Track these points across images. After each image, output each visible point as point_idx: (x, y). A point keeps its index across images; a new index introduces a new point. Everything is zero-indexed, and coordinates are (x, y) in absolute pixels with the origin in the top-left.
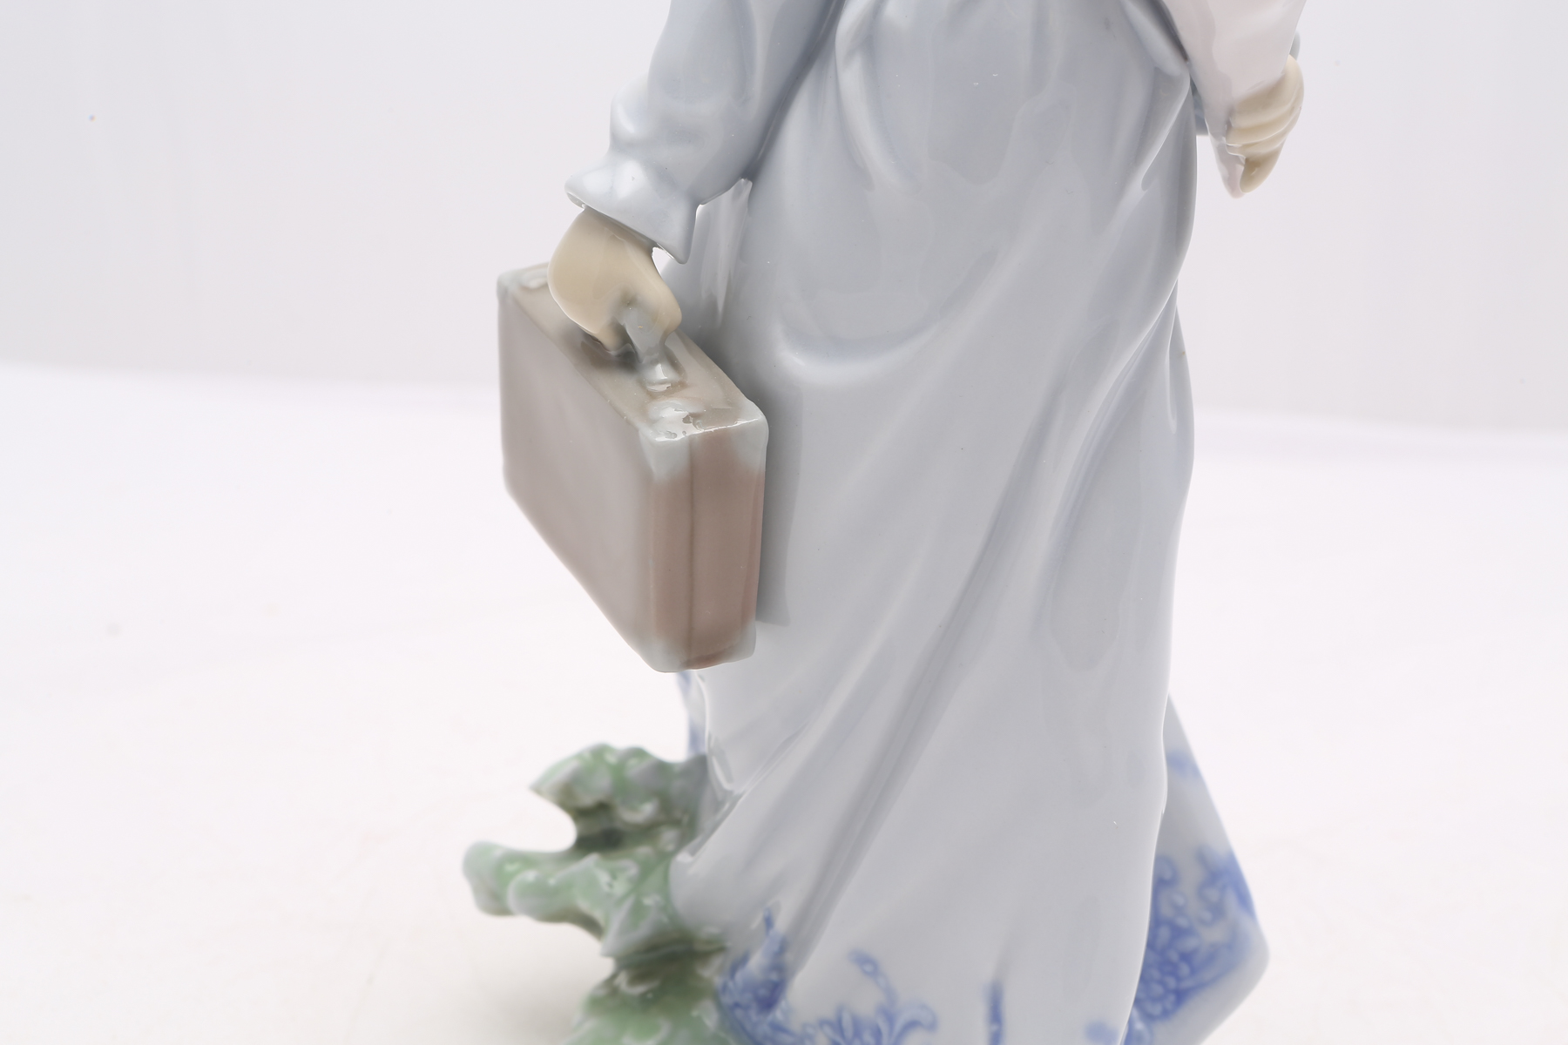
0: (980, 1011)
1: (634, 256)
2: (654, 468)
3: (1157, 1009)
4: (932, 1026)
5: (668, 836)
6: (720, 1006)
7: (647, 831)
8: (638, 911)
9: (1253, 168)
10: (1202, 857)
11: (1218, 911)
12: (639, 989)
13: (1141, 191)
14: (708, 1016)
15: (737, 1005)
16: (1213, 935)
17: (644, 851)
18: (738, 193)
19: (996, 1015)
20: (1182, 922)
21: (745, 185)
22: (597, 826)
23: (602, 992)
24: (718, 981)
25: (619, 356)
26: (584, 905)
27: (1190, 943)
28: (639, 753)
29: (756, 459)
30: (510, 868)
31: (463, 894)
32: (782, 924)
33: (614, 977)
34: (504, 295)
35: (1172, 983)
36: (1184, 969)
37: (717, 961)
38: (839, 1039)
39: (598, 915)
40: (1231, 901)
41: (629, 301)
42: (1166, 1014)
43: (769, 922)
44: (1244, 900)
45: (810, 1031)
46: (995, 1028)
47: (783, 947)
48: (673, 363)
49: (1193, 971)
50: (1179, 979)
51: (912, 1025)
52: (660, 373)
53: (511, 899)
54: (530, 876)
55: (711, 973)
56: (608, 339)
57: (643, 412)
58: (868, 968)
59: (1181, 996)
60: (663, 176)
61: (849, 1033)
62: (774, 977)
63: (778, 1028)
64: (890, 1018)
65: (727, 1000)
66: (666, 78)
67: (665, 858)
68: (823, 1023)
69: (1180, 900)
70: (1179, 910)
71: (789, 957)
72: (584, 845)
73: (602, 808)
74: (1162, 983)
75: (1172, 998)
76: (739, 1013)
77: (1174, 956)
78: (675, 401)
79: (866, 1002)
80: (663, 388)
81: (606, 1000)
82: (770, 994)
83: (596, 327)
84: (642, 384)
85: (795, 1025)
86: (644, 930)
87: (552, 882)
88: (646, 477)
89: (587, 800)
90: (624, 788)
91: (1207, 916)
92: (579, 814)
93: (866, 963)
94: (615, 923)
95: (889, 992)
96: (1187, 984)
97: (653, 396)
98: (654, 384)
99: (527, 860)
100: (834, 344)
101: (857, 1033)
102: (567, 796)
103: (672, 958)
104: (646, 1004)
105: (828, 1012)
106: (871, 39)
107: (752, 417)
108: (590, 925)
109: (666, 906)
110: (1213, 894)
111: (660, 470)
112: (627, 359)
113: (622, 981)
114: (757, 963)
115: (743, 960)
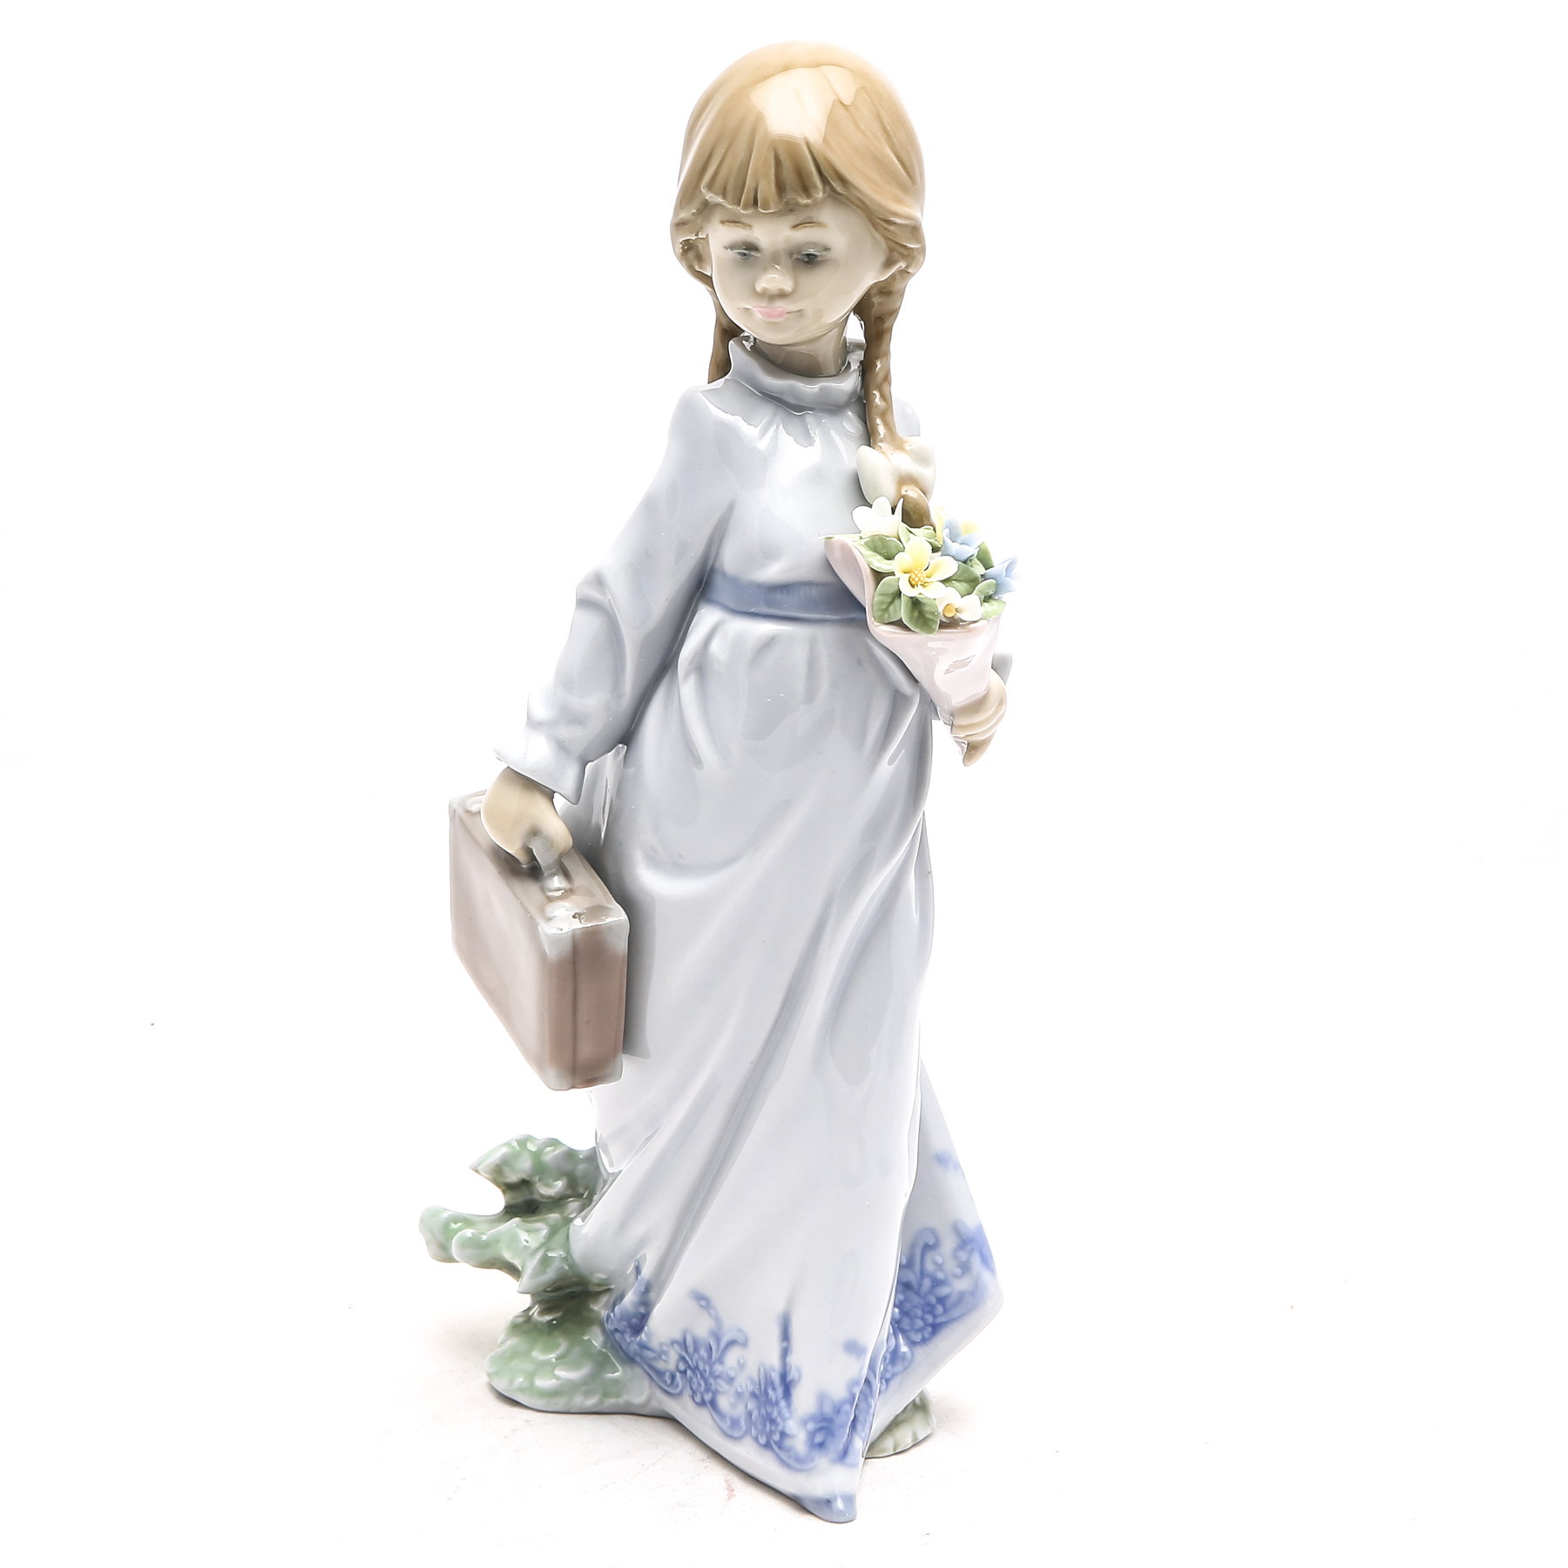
0: (775, 1333)
1: (540, 802)
2: (547, 951)
3: (917, 1338)
4: (745, 1344)
5: (573, 1205)
6: (604, 1331)
7: (558, 1202)
8: (545, 1261)
9: (972, 750)
10: (956, 1229)
11: (965, 1268)
12: (548, 1318)
13: (890, 767)
14: (596, 1339)
15: (616, 1330)
16: (961, 1285)
17: (554, 1216)
18: (618, 753)
19: (786, 1336)
20: (940, 1275)
21: (622, 748)
22: (519, 1198)
23: (520, 1320)
24: (604, 1313)
25: (528, 868)
26: (508, 1256)
27: (943, 1291)
28: (554, 1143)
29: (621, 945)
30: (453, 1226)
31: (419, 1246)
32: (646, 1272)
33: (529, 1309)
34: (453, 813)
35: (930, 1319)
36: (940, 1309)
37: (604, 1299)
38: (684, 1354)
39: (517, 1263)
40: (976, 1261)
41: (535, 832)
42: (924, 1341)
43: (638, 1270)
44: (986, 1260)
45: (665, 1348)
46: (785, 1344)
47: (648, 1289)
48: (566, 875)
49: (945, 1311)
50: (935, 1316)
51: (732, 1343)
52: (557, 882)
53: (454, 1251)
54: (469, 1232)
55: (599, 1308)
56: (521, 857)
57: (542, 911)
58: (703, 1303)
59: (936, 1328)
60: (562, 747)
61: (691, 1350)
62: (642, 1310)
63: (644, 1346)
64: (718, 1339)
65: (609, 1327)
66: (566, 682)
67: (568, 1221)
68: (673, 1343)
69: (940, 1260)
70: (940, 1267)
71: (652, 1295)
72: (511, 1211)
73: (525, 1183)
74: (922, 1319)
75: (930, 1329)
76: (617, 1336)
77: (933, 1300)
78: (566, 904)
79: (702, 1328)
80: (559, 893)
81: (523, 1326)
82: (638, 1322)
83: (514, 849)
84: (543, 890)
85: (654, 1344)
86: (550, 1275)
87: (484, 1237)
88: (543, 957)
89: (513, 1178)
90: (540, 1169)
91: (958, 1271)
92: (508, 1188)
93: (702, 1300)
94: (530, 1266)
95: (718, 1320)
96: (941, 1319)
97: (550, 900)
98: (552, 891)
99: (467, 1221)
100: (676, 866)
101: (696, 1350)
102: (497, 1174)
103: (572, 1296)
104: (551, 1328)
105: (677, 1336)
106: (701, 666)
107: (617, 916)
108: (513, 1271)
109: (567, 1258)
110: (963, 1256)
111: (552, 953)
112: (533, 872)
113: (536, 1309)
114: (630, 1299)
115: (621, 1297)
